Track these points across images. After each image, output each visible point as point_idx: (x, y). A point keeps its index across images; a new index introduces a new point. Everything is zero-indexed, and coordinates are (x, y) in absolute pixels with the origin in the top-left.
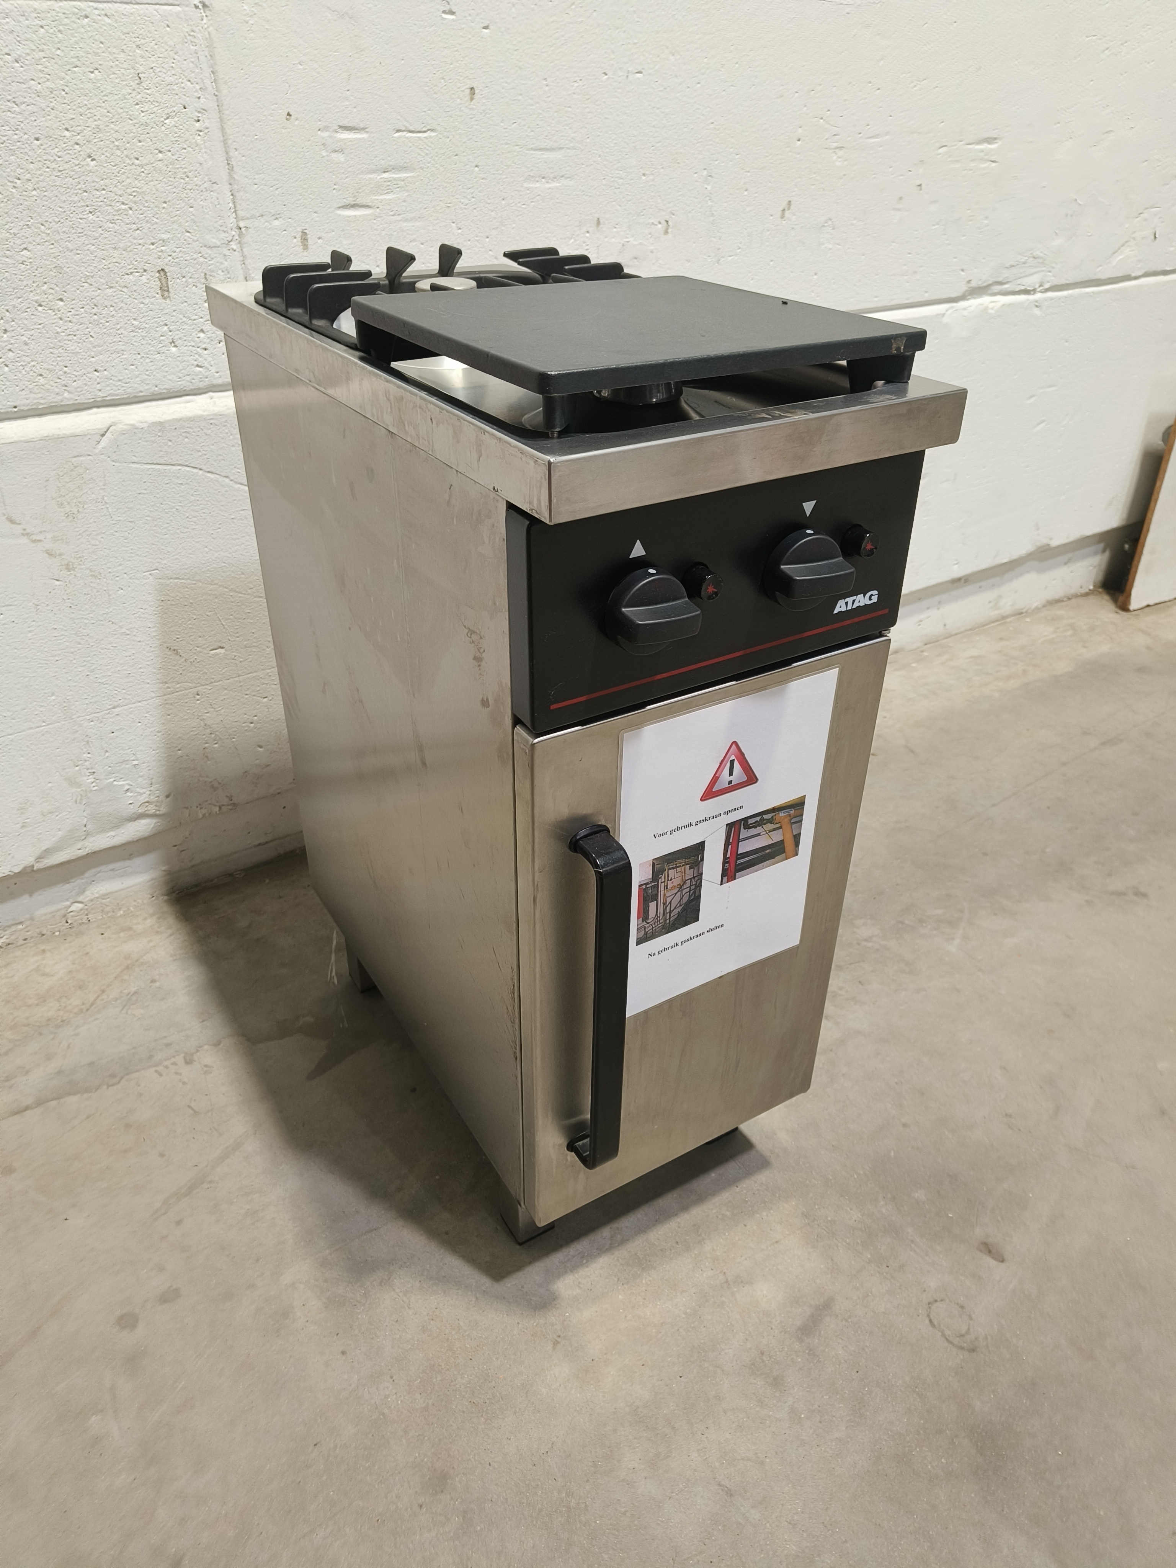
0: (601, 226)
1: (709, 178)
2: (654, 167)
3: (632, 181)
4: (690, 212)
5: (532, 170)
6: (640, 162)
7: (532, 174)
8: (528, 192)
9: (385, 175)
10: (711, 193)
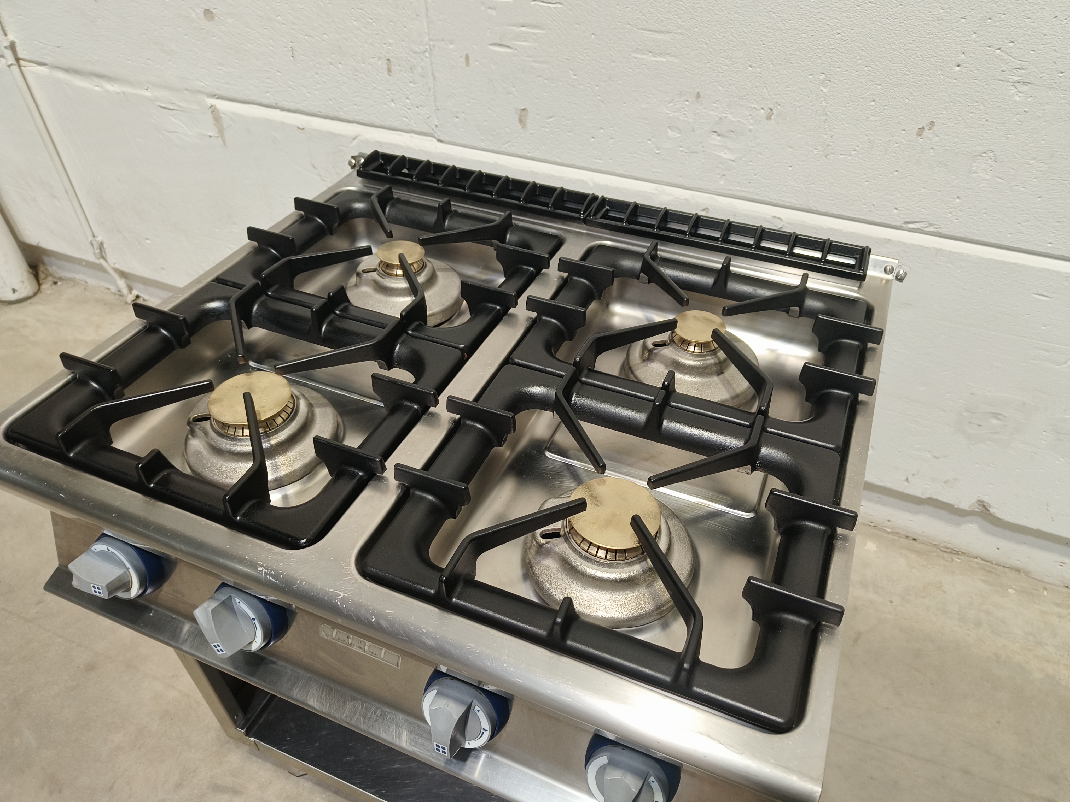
0: (701, 99)
1: (827, 81)
2: (762, 62)
3: (737, 69)
4: (798, 107)
5: (640, 45)
6: (747, 55)
7: (640, 48)
8: (635, 60)
9: (523, 29)
10: (827, 96)
